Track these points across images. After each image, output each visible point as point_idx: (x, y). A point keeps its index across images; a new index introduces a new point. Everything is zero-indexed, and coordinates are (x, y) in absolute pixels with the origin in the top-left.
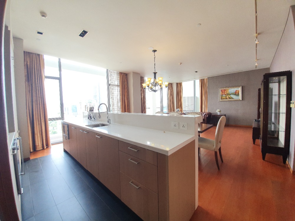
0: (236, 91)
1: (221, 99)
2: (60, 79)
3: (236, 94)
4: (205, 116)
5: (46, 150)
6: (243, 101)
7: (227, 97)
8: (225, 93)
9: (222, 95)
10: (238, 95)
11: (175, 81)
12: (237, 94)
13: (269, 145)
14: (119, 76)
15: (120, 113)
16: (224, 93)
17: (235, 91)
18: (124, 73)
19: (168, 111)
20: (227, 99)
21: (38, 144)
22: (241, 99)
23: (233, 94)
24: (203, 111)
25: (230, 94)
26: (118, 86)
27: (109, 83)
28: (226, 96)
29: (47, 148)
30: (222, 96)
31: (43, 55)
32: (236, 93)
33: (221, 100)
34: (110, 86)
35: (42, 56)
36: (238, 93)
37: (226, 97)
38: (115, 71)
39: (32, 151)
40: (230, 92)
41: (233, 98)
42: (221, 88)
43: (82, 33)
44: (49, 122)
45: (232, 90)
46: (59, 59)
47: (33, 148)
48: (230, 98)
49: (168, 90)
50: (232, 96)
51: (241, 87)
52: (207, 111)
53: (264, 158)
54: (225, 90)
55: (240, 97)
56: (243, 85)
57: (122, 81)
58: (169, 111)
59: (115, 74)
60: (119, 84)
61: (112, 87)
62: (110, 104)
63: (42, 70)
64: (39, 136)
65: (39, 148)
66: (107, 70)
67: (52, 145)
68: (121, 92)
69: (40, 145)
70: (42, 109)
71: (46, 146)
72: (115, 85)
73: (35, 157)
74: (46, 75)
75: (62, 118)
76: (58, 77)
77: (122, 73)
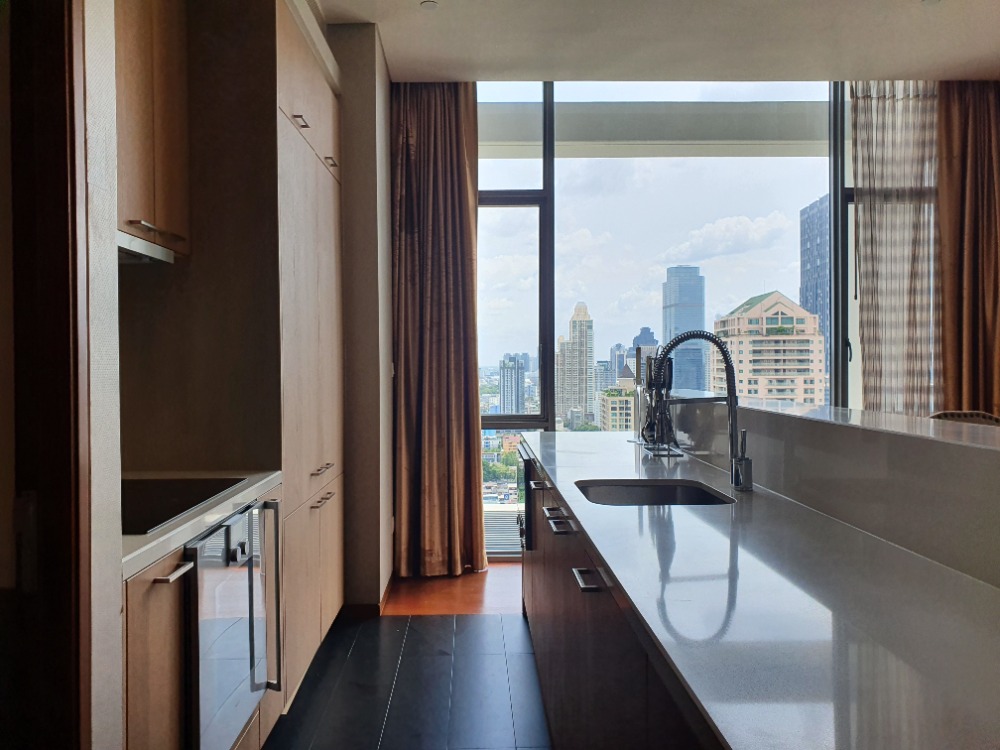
5: (459, 582)
14: (935, 117)
15: (928, 428)
21: (432, 542)
27: (849, 183)
29: (465, 572)
31: (474, 84)
34: (851, 207)
35: (472, 89)
38: (900, 85)
39: (404, 572)
46: (548, 90)
47: (409, 560)
57: (957, 152)
59: (900, 105)
60: (929, 182)
61: (872, 209)
62: (847, 344)
63: (467, 162)
64: (436, 501)
65: (434, 563)
66: (837, 89)
67: (492, 561)
68: (946, 241)
69: (437, 548)
70: (457, 364)
71: (463, 564)
72: (900, 195)
73: (404, 610)
74: (481, 187)
75: (545, 420)
76: (539, 186)
77: (961, 86)
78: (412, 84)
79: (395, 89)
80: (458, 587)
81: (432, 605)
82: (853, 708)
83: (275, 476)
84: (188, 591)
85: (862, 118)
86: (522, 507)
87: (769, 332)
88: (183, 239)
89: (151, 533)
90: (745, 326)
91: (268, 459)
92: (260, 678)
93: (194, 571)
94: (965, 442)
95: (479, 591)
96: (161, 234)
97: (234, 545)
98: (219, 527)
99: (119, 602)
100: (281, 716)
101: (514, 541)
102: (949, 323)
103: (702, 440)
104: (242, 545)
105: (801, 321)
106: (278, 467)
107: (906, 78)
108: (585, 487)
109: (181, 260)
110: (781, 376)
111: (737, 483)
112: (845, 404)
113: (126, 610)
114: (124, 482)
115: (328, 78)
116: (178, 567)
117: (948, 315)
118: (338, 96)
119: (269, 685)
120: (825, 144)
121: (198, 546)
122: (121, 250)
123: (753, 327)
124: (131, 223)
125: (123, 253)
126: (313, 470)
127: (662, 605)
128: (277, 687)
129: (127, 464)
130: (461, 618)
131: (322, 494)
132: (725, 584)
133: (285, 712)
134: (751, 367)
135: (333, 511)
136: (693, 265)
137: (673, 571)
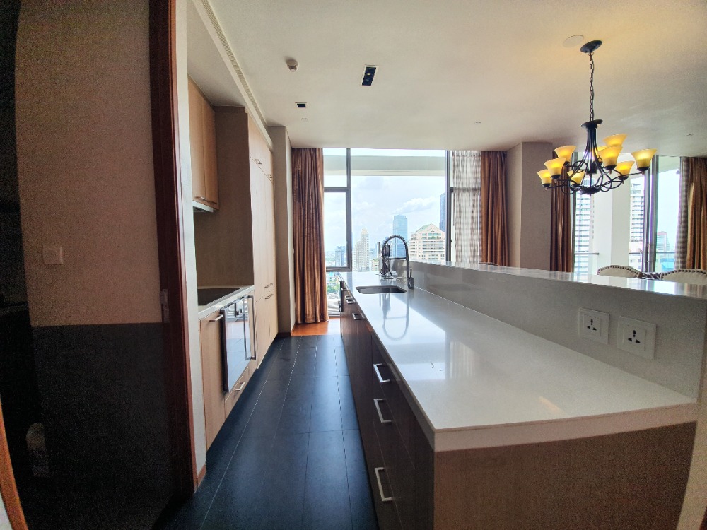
2: (347, 190)
5: (319, 325)
14: (480, 164)
15: (477, 267)
18: (495, 152)
21: (309, 311)
26: (475, 190)
27: (452, 186)
29: (321, 321)
31: (322, 149)
34: (452, 194)
35: (320, 150)
38: (469, 152)
39: (299, 322)
43: (366, 77)
44: (326, 273)
46: (348, 151)
47: (301, 317)
49: (688, 186)
57: (487, 175)
59: (468, 159)
60: (478, 186)
61: (459, 195)
62: (451, 241)
64: (310, 297)
65: (310, 318)
66: (448, 153)
67: (330, 317)
68: (483, 206)
69: (311, 313)
70: (317, 248)
71: (320, 318)
72: (468, 190)
73: (300, 334)
74: (325, 185)
75: (349, 269)
76: (346, 186)
77: (489, 152)
78: (300, 149)
79: (293, 150)
80: (319, 326)
81: (310, 332)
82: (451, 364)
83: (252, 288)
84: (222, 325)
85: (456, 164)
86: (340, 300)
87: (429, 238)
88: (216, 204)
89: (208, 305)
90: (421, 236)
91: (249, 281)
92: (249, 355)
93: (224, 318)
94: (489, 271)
95: (326, 327)
96: (208, 202)
97: (237, 310)
98: (232, 303)
99: (198, 327)
100: (256, 370)
101: (337, 310)
102: (484, 233)
103: (400, 274)
104: (241, 310)
105: (440, 235)
106: (253, 284)
107: (471, 150)
108: (359, 289)
109: (216, 211)
110: (433, 253)
111: (409, 286)
112: (450, 260)
113: (200, 330)
114: (198, 290)
115: (268, 146)
116: (218, 316)
117: (484, 231)
118: (272, 152)
119: (251, 358)
120: (444, 172)
121: (225, 309)
122: (194, 208)
123: (424, 236)
124: (197, 198)
125: (196, 209)
126: (266, 285)
127: (384, 327)
128: (255, 358)
129: (199, 283)
130: (318, 337)
131: (270, 294)
132: (405, 319)
133: (258, 368)
134: (423, 250)
135: (273, 300)
136: (403, 215)
137: (388, 316)
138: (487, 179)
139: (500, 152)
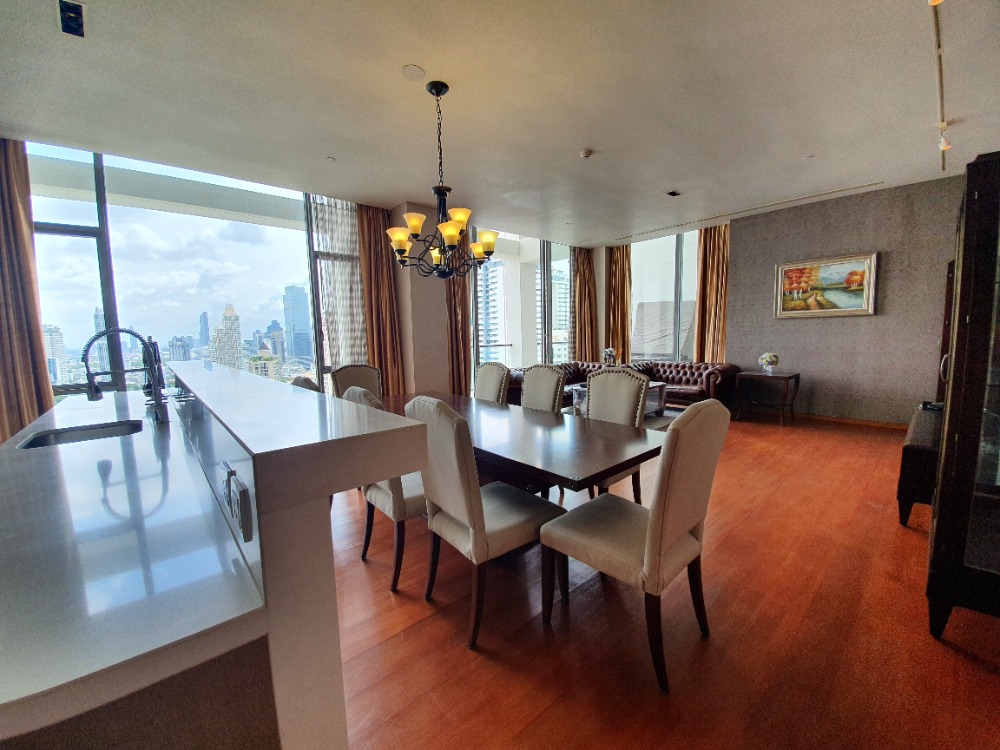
0: (852, 274)
1: (784, 309)
2: (100, 234)
3: (850, 287)
4: (712, 380)
6: (880, 319)
7: (811, 301)
8: (803, 284)
9: (787, 295)
10: (858, 292)
11: (600, 238)
12: (854, 287)
13: (972, 563)
14: (356, 221)
16: (800, 283)
17: (845, 275)
18: (376, 209)
19: (572, 355)
20: (808, 308)
22: (871, 311)
23: (837, 289)
24: (708, 359)
25: (824, 289)
26: (350, 258)
27: (316, 249)
28: (807, 295)
30: (788, 297)
31: (23, 143)
32: (849, 281)
33: (781, 314)
34: (318, 261)
35: (19, 143)
36: (861, 284)
37: (805, 300)
38: (339, 202)
40: (823, 278)
41: (835, 306)
42: (784, 263)
43: (66, 18)
45: (834, 271)
46: (98, 159)
48: (821, 306)
49: (575, 276)
50: (833, 297)
51: (874, 257)
52: (723, 360)
53: (937, 628)
54: (801, 271)
55: (866, 302)
56: (882, 246)
57: (366, 239)
58: (574, 358)
59: (340, 212)
60: (356, 254)
62: (321, 332)
63: (18, 199)
66: (307, 197)
68: (365, 282)
72: (342, 257)
74: (36, 218)
75: (116, 385)
76: (94, 225)
77: (368, 208)
85: (320, 216)
102: (368, 321)
107: (342, 199)
117: (367, 318)
138: (367, 245)
139: (383, 210)
